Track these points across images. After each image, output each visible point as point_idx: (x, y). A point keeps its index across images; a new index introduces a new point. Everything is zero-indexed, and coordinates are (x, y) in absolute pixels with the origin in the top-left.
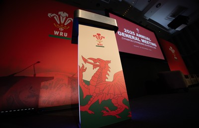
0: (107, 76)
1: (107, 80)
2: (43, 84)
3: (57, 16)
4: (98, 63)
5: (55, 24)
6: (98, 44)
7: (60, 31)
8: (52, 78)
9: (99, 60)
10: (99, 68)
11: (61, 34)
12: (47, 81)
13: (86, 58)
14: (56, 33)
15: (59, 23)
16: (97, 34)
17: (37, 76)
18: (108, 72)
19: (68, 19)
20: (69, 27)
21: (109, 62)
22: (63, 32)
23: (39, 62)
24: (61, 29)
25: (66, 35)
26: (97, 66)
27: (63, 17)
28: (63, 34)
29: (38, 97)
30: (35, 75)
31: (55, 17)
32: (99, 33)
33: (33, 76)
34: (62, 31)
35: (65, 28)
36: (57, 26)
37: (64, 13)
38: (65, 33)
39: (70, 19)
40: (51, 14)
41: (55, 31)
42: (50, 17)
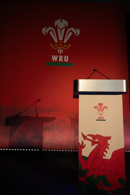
0: (105, 153)
1: (104, 157)
2: (45, 125)
3: (54, 30)
4: (97, 140)
5: (51, 44)
6: (99, 118)
7: (59, 55)
8: (54, 119)
9: (98, 136)
10: (97, 145)
11: (61, 59)
12: (49, 122)
13: (86, 134)
14: (54, 58)
15: (56, 41)
16: (99, 104)
17: (39, 116)
18: (107, 149)
19: (68, 30)
20: (70, 45)
21: (109, 138)
22: (63, 55)
23: (39, 100)
24: (60, 51)
25: (66, 59)
26: (96, 143)
27: (61, 30)
28: (63, 59)
29: (41, 138)
30: (37, 115)
31: (51, 33)
32: (101, 102)
33: (35, 116)
34: (61, 55)
35: (65, 47)
36: (55, 47)
37: (61, 21)
38: (65, 56)
39: (71, 31)
40: (46, 29)
41: (53, 56)
42: (45, 34)
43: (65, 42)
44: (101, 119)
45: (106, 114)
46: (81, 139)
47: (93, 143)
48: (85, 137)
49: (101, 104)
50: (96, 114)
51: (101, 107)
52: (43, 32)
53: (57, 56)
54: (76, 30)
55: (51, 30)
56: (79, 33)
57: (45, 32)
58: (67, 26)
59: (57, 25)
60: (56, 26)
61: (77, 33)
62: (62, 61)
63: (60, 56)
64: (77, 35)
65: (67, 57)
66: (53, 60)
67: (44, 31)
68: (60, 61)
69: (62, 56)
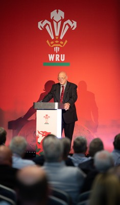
3: (49, 23)
5: (48, 42)
9: (45, 132)
15: (53, 38)
20: (66, 42)
21: (50, 133)
24: (57, 49)
25: (63, 58)
27: (57, 23)
28: (60, 58)
31: (47, 27)
32: (47, 114)
35: (61, 44)
36: (51, 45)
37: (57, 12)
38: (62, 55)
39: (68, 24)
40: (42, 23)
41: (49, 55)
42: (41, 29)
43: (61, 38)
44: (47, 123)
45: (49, 120)
46: (37, 133)
47: (43, 135)
48: (39, 133)
49: (47, 115)
50: (44, 120)
51: (47, 117)
52: (39, 27)
53: (54, 55)
54: (73, 23)
55: (47, 24)
56: (75, 27)
57: (41, 27)
58: (63, 18)
59: (53, 18)
60: (51, 18)
61: (74, 27)
62: (59, 60)
63: (57, 55)
64: (74, 29)
65: (64, 55)
66: (50, 60)
67: (40, 25)
68: (56, 60)
69: (58, 55)
